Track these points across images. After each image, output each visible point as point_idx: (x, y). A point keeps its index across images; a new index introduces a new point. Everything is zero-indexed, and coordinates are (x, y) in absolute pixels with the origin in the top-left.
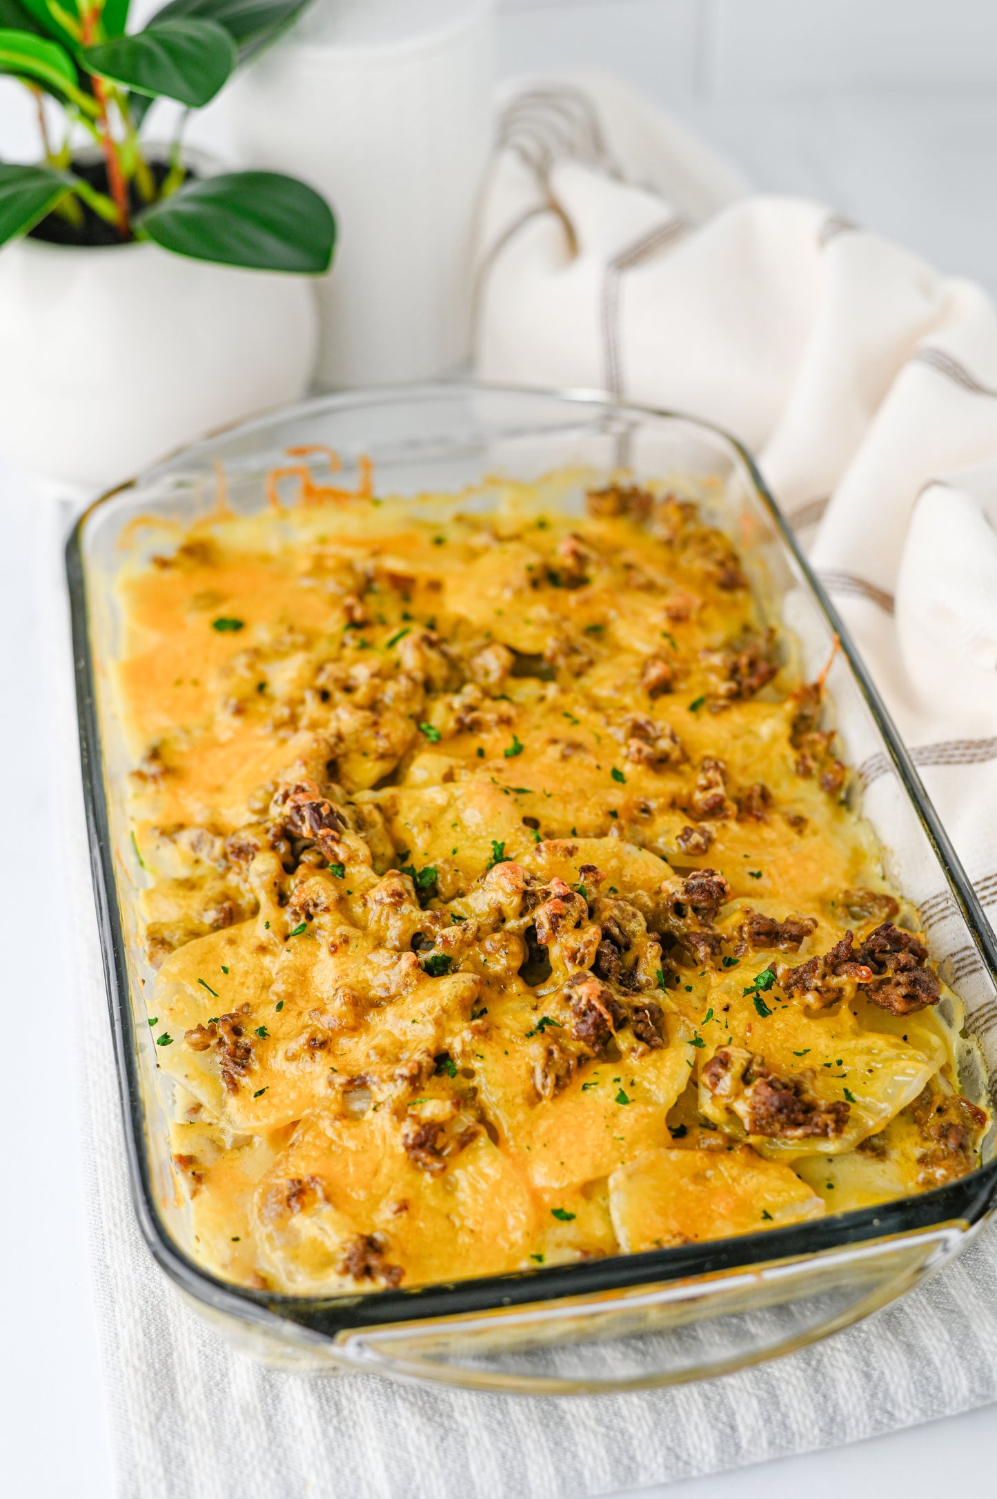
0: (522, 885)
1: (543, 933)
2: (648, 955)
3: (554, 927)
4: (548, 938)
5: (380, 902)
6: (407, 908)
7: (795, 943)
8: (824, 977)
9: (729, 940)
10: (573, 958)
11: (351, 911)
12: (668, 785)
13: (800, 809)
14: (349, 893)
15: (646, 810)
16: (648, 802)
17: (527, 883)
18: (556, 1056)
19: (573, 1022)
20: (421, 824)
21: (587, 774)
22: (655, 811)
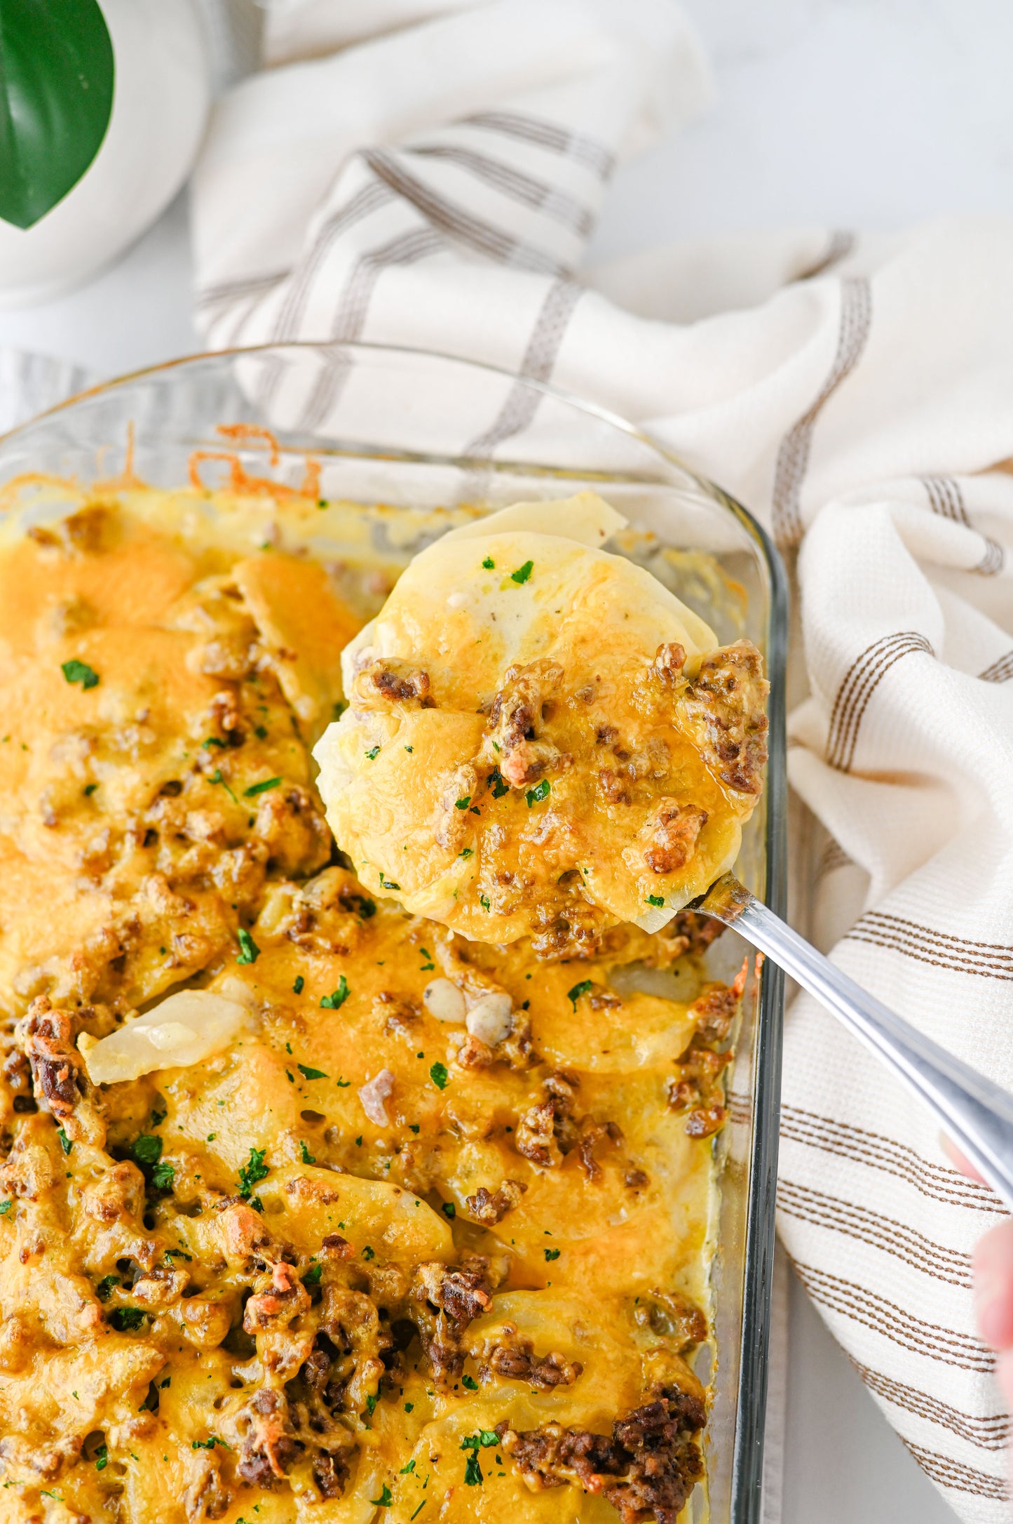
0: (246, 1251)
1: (250, 1324)
2: (364, 1376)
3: (264, 1324)
4: (255, 1330)
7: (549, 1387)
8: (552, 1464)
9: (474, 1358)
10: (273, 1365)
13: (648, 1159)
14: (69, 1175)
15: (458, 1130)
16: (460, 1124)
17: (254, 1246)
18: (214, 1487)
19: (243, 1459)
20: (186, 1092)
21: (404, 1061)
22: (467, 1136)
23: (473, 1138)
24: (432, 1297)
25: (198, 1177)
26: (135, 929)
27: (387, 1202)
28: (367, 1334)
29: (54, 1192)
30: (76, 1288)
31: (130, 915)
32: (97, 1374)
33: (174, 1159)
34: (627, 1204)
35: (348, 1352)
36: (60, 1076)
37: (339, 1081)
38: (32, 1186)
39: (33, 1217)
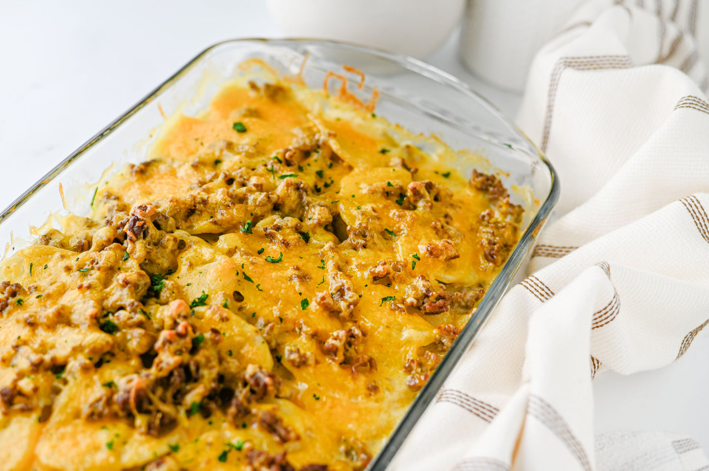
1: (158, 345)
2: (197, 392)
5: (118, 281)
8: (262, 464)
9: (253, 416)
11: (112, 277)
14: (119, 268)
16: (303, 325)
17: (179, 316)
18: (101, 403)
20: (188, 262)
22: (304, 332)
23: (306, 333)
24: (247, 376)
25: (173, 292)
26: (204, 202)
27: (249, 335)
28: (208, 375)
29: (109, 272)
30: (94, 304)
31: (205, 196)
32: (80, 337)
33: (168, 282)
34: (363, 396)
35: (196, 380)
36: (138, 224)
37: (257, 286)
38: (101, 264)
39: (94, 276)
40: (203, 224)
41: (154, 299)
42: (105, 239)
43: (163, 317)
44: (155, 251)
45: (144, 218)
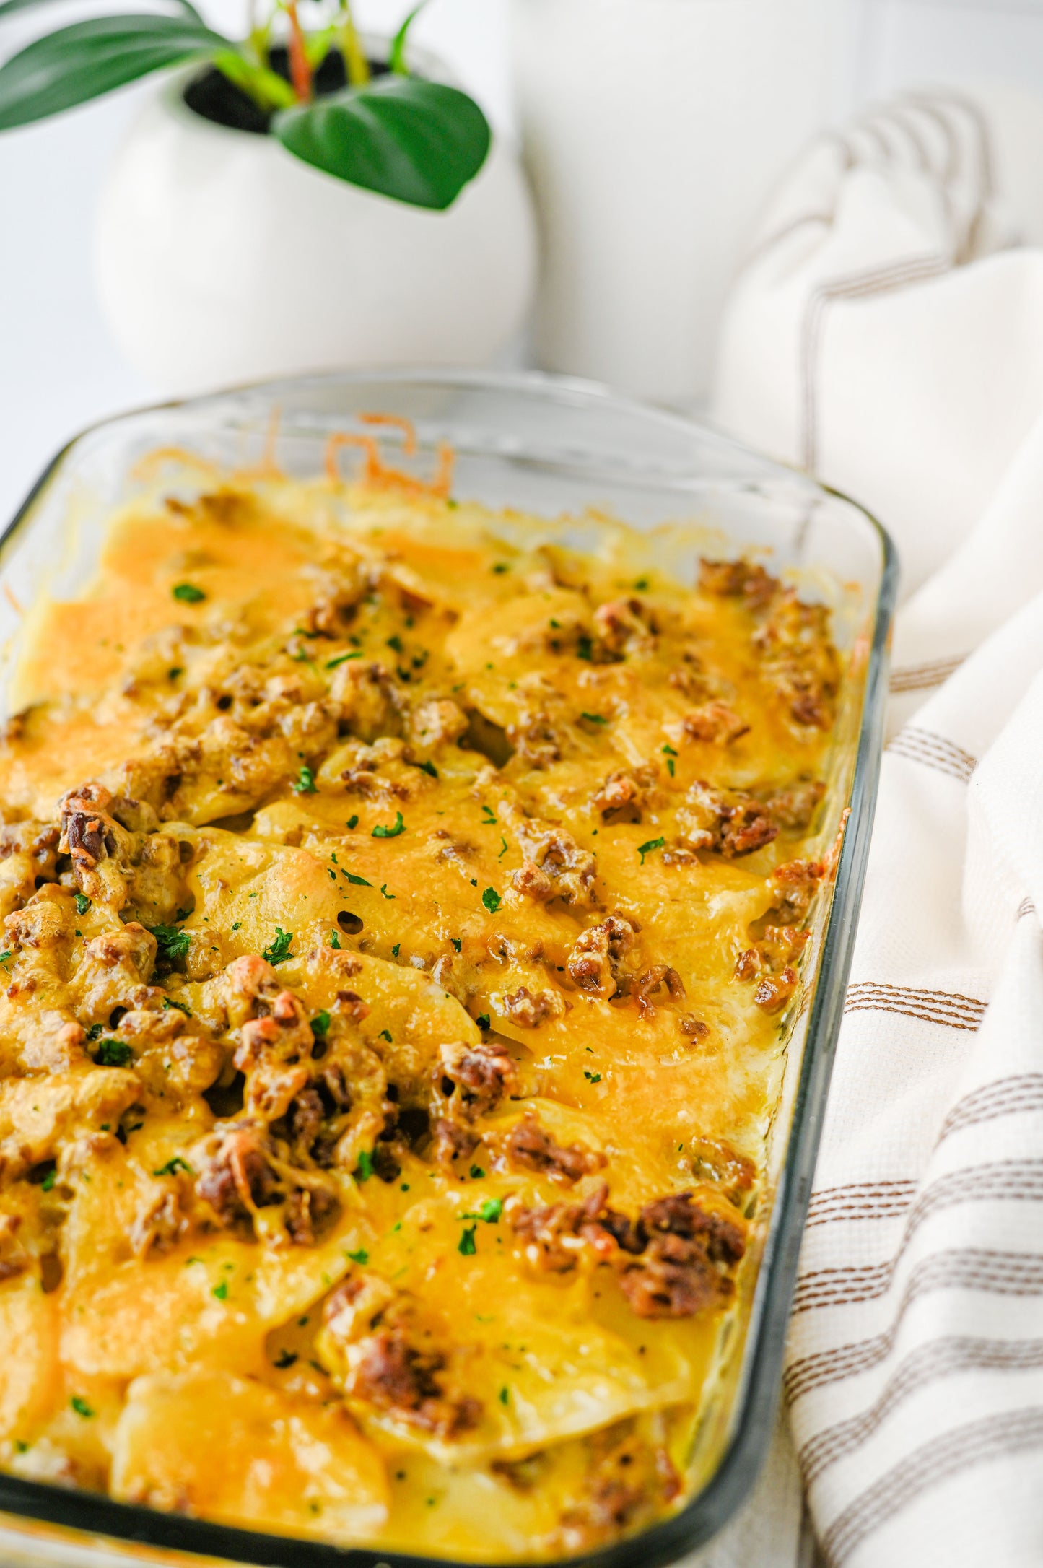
0: (252, 988)
1: (240, 1058)
2: (360, 1130)
3: (255, 1052)
4: (246, 1064)
5: (92, 955)
6: (118, 972)
7: (567, 1179)
8: (558, 1232)
9: (489, 1145)
10: (258, 1098)
11: (70, 955)
12: (550, 931)
13: (709, 1015)
14: (78, 934)
15: (503, 953)
16: (507, 944)
17: (261, 988)
18: (169, 1210)
19: (207, 1175)
20: (218, 881)
21: (455, 886)
22: (513, 956)
23: (519, 956)
24: (450, 1070)
25: (215, 949)
26: (196, 754)
27: (413, 986)
28: (368, 1089)
29: (59, 946)
30: (61, 1016)
31: (193, 743)
32: (65, 1089)
33: (192, 933)
34: (681, 1049)
35: (346, 1109)
36: (88, 828)
37: (383, 890)
38: (37, 932)
39: (31, 963)
40: (209, 800)
41: (177, 976)
42: (17, 882)
43: (220, 1002)
44: (140, 876)
45: (97, 813)
